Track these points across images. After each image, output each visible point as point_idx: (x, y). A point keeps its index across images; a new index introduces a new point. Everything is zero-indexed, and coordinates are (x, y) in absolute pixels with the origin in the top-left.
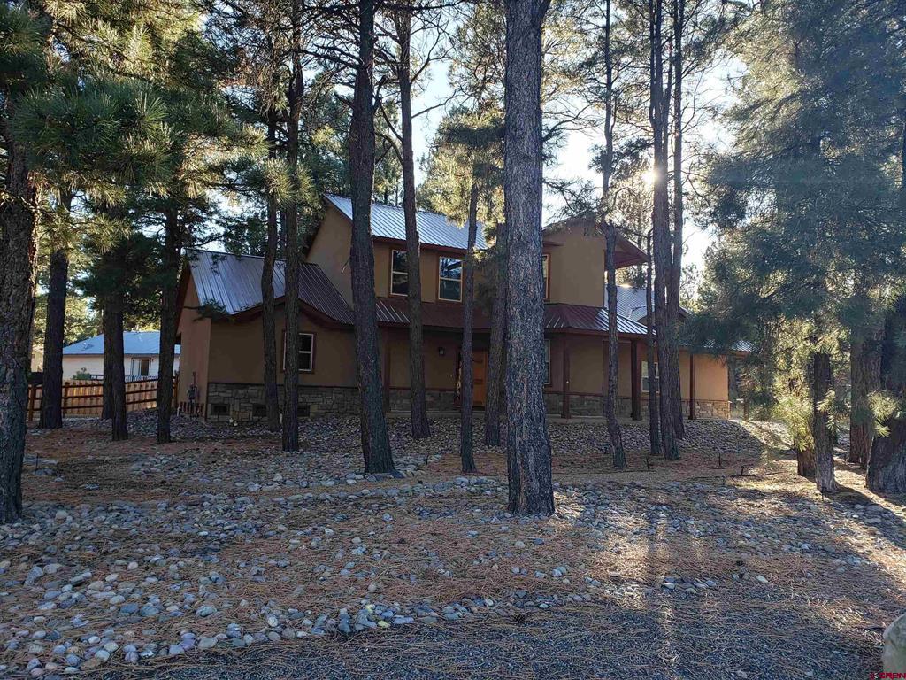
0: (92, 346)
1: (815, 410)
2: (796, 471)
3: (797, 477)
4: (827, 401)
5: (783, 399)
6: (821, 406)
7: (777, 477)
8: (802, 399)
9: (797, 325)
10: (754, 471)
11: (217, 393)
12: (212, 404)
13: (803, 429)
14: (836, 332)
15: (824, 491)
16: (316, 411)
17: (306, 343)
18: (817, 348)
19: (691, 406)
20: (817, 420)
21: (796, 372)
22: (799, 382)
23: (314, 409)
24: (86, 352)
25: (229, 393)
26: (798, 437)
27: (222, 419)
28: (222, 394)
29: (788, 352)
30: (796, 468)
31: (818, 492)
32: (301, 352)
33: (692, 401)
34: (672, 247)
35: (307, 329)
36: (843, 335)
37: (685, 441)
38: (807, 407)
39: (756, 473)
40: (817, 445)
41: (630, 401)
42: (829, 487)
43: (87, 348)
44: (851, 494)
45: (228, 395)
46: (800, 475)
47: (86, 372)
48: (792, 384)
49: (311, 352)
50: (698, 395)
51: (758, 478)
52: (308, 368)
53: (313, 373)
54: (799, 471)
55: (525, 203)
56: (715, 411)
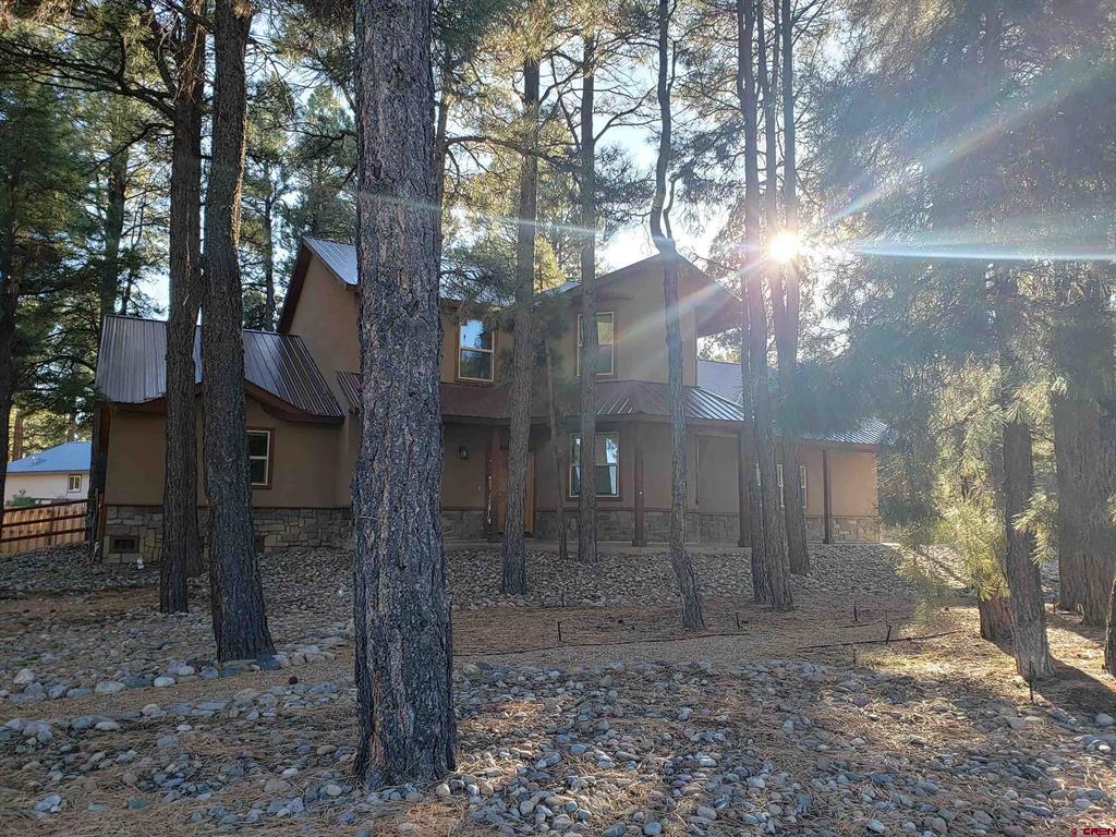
0: (44, 461)
1: (1009, 530)
2: (978, 630)
3: (982, 642)
4: (1031, 513)
5: (951, 513)
6: (1020, 524)
7: (946, 642)
8: (983, 511)
9: (970, 377)
10: (910, 631)
11: (119, 521)
12: (111, 536)
13: (987, 563)
14: (1045, 382)
15: (1032, 680)
16: (273, 544)
17: (258, 445)
18: (1010, 415)
19: (826, 525)
20: (1014, 549)
21: (972, 465)
22: (977, 482)
23: (270, 541)
24: (36, 468)
25: (138, 520)
26: (979, 574)
27: (126, 558)
28: (126, 522)
29: (958, 430)
30: (978, 625)
31: (1019, 679)
32: (252, 457)
33: (827, 517)
34: (785, 298)
35: (259, 423)
36: (1061, 384)
37: (810, 578)
38: (992, 524)
39: (912, 635)
40: (1014, 594)
41: (738, 519)
42: (1040, 669)
43: (37, 464)
44: (1081, 684)
45: (136, 523)
46: (984, 637)
47: (26, 495)
48: (965, 487)
49: (267, 458)
50: (836, 511)
51: (914, 647)
52: (262, 480)
53: (268, 488)
54: (982, 631)
55: (390, 100)
56: (861, 530)
